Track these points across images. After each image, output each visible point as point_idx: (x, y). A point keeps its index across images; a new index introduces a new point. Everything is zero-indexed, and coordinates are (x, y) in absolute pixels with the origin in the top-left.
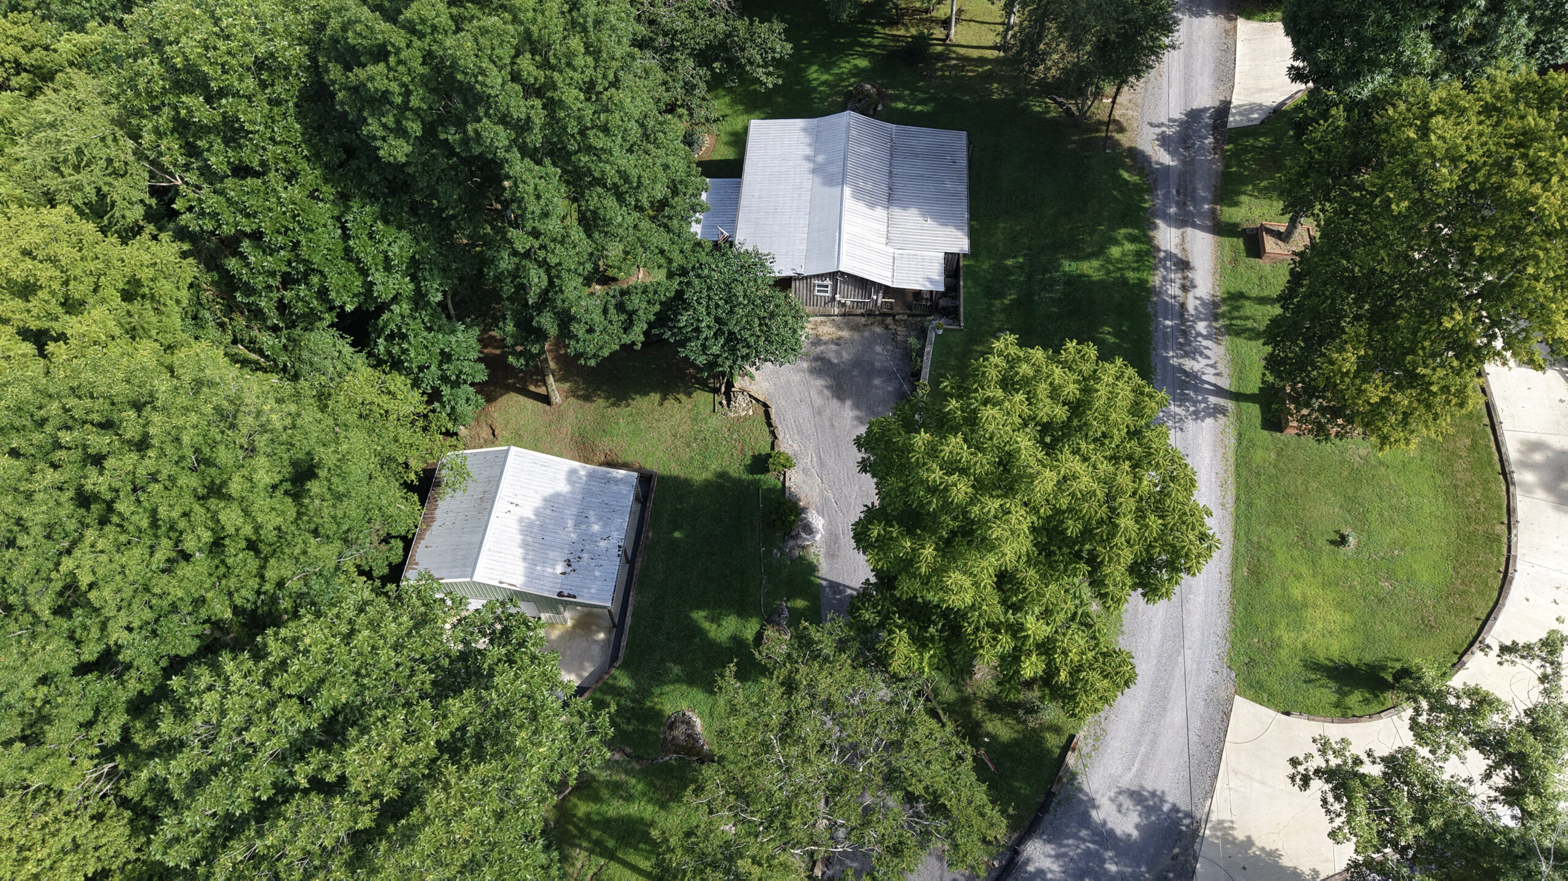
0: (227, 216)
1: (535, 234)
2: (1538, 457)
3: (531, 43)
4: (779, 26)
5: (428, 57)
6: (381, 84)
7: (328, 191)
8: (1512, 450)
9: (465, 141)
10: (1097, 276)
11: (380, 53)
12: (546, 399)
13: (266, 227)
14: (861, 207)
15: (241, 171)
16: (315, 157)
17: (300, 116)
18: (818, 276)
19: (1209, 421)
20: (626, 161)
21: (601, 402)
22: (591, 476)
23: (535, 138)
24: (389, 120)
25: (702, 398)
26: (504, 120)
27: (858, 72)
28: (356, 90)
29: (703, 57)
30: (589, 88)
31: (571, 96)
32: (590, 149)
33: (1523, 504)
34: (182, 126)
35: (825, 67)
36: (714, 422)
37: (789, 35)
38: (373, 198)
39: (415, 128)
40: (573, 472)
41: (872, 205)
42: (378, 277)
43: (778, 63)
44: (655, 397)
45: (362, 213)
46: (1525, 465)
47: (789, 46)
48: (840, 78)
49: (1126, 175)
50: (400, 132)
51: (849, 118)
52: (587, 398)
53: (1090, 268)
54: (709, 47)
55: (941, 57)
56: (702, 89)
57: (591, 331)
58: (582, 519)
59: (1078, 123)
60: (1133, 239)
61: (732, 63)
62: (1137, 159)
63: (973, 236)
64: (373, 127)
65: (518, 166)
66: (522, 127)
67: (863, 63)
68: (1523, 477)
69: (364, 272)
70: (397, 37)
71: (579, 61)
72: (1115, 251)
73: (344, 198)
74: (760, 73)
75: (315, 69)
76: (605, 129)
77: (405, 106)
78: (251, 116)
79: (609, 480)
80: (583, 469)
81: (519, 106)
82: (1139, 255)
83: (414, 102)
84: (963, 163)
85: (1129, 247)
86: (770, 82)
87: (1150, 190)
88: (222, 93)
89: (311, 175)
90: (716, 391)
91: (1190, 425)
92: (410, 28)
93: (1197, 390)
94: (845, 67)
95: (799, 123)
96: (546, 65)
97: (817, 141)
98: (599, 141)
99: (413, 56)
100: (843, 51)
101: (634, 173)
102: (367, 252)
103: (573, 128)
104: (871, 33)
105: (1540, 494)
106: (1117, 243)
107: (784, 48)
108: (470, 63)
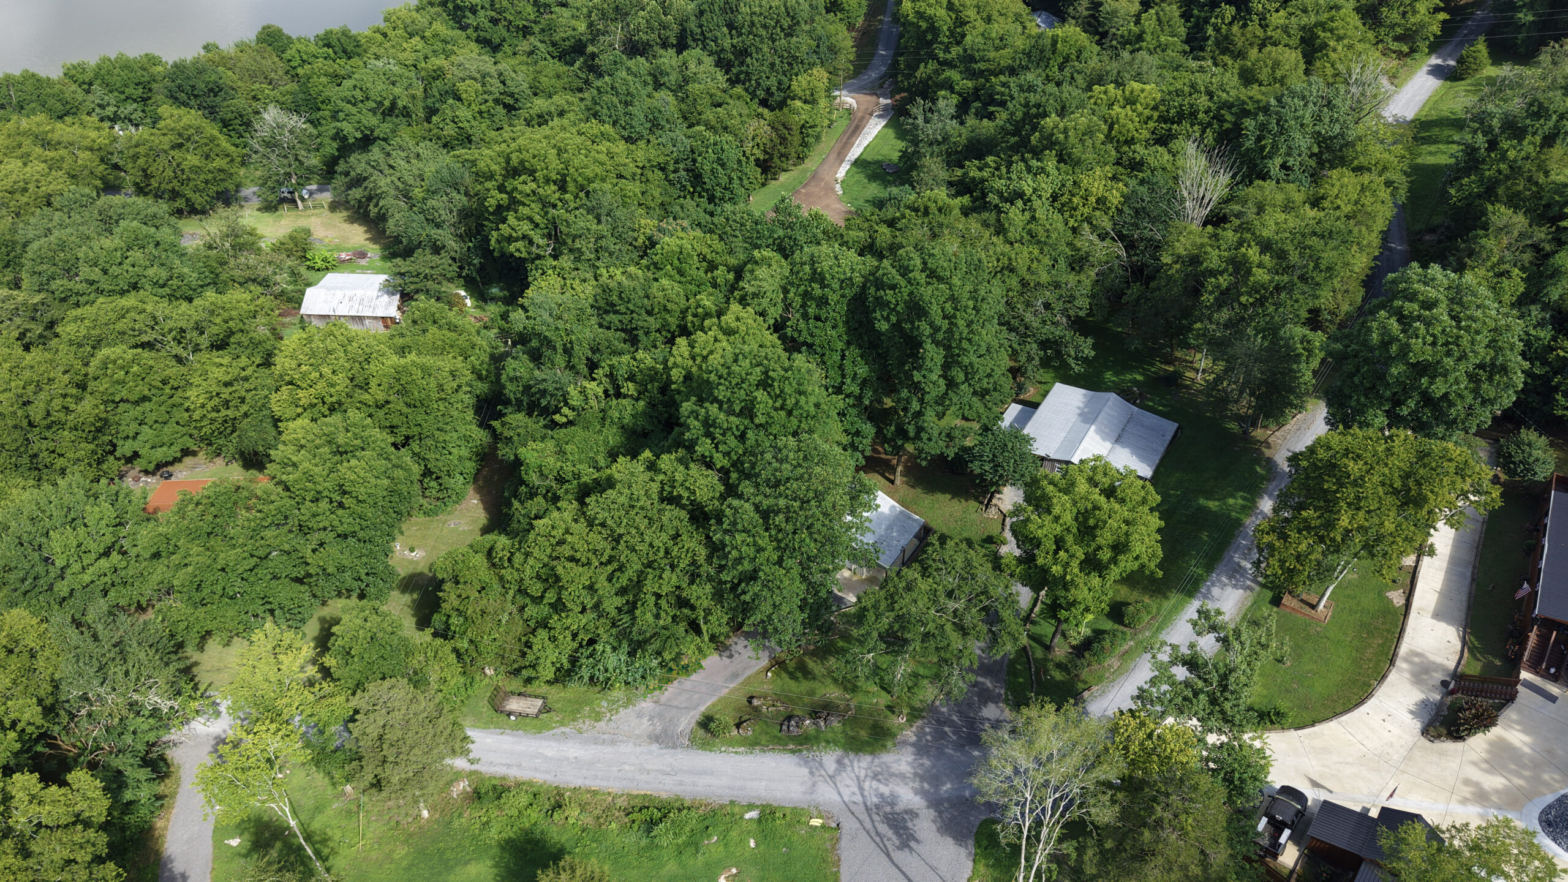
0: (805, 333)
1: (924, 377)
2: (1416, 660)
3: (953, 298)
4: (1090, 341)
5: (911, 293)
6: (889, 298)
7: (845, 337)
8: (1403, 649)
9: (911, 329)
10: (1214, 509)
11: (893, 287)
12: (892, 482)
13: (817, 342)
14: (1098, 438)
15: (817, 318)
16: (847, 323)
17: (848, 305)
18: (1059, 461)
19: (1241, 591)
20: (974, 359)
21: (919, 490)
22: (901, 512)
23: (940, 336)
24: (885, 314)
25: (973, 504)
26: (931, 324)
27: (1135, 382)
28: (877, 299)
29: (1044, 344)
30: (969, 324)
31: (961, 323)
32: (959, 347)
33: (1393, 676)
34: (806, 295)
35: (1116, 374)
36: (974, 516)
37: (1094, 347)
38: (860, 347)
39: (894, 319)
40: (893, 507)
41: (1104, 439)
42: (848, 381)
43: (1085, 360)
44: (949, 496)
45: (853, 352)
46: (1406, 660)
47: (1093, 353)
48: (1123, 381)
49: (1258, 469)
50: (887, 319)
51: (1113, 396)
52: (913, 487)
53: (1213, 505)
54: (1048, 340)
55: (1187, 387)
56: (1037, 362)
57: (930, 439)
58: (890, 527)
59: (1245, 436)
60: (1244, 499)
61: (1058, 353)
62: (1270, 464)
63: (1156, 473)
64: (878, 315)
65: (929, 346)
66: (937, 329)
67: (1139, 378)
68: (1400, 663)
69: (843, 376)
70: (903, 283)
71: (969, 311)
72: (1231, 501)
73: (848, 343)
74: (1072, 362)
75: (864, 287)
76: (970, 340)
77: (894, 310)
78: (833, 298)
79: (909, 518)
80: (899, 507)
81: (939, 321)
82: (1243, 507)
83: (899, 308)
84: (1169, 437)
85: (1240, 501)
86: (1077, 369)
87: (1269, 480)
88: (828, 286)
89: (842, 329)
90: (981, 503)
91: (1229, 589)
92: (909, 282)
93: (1242, 575)
94: (1129, 377)
95: (1083, 391)
96: (956, 309)
97: (1088, 403)
98: (965, 344)
99: (906, 291)
100: (1131, 369)
101: (976, 366)
102: (849, 370)
103: (957, 336)
104: (1152, 365)
105: (1407, 675)
106: (1234, 497)
107: (1089, 352)
108: (927, 299)
